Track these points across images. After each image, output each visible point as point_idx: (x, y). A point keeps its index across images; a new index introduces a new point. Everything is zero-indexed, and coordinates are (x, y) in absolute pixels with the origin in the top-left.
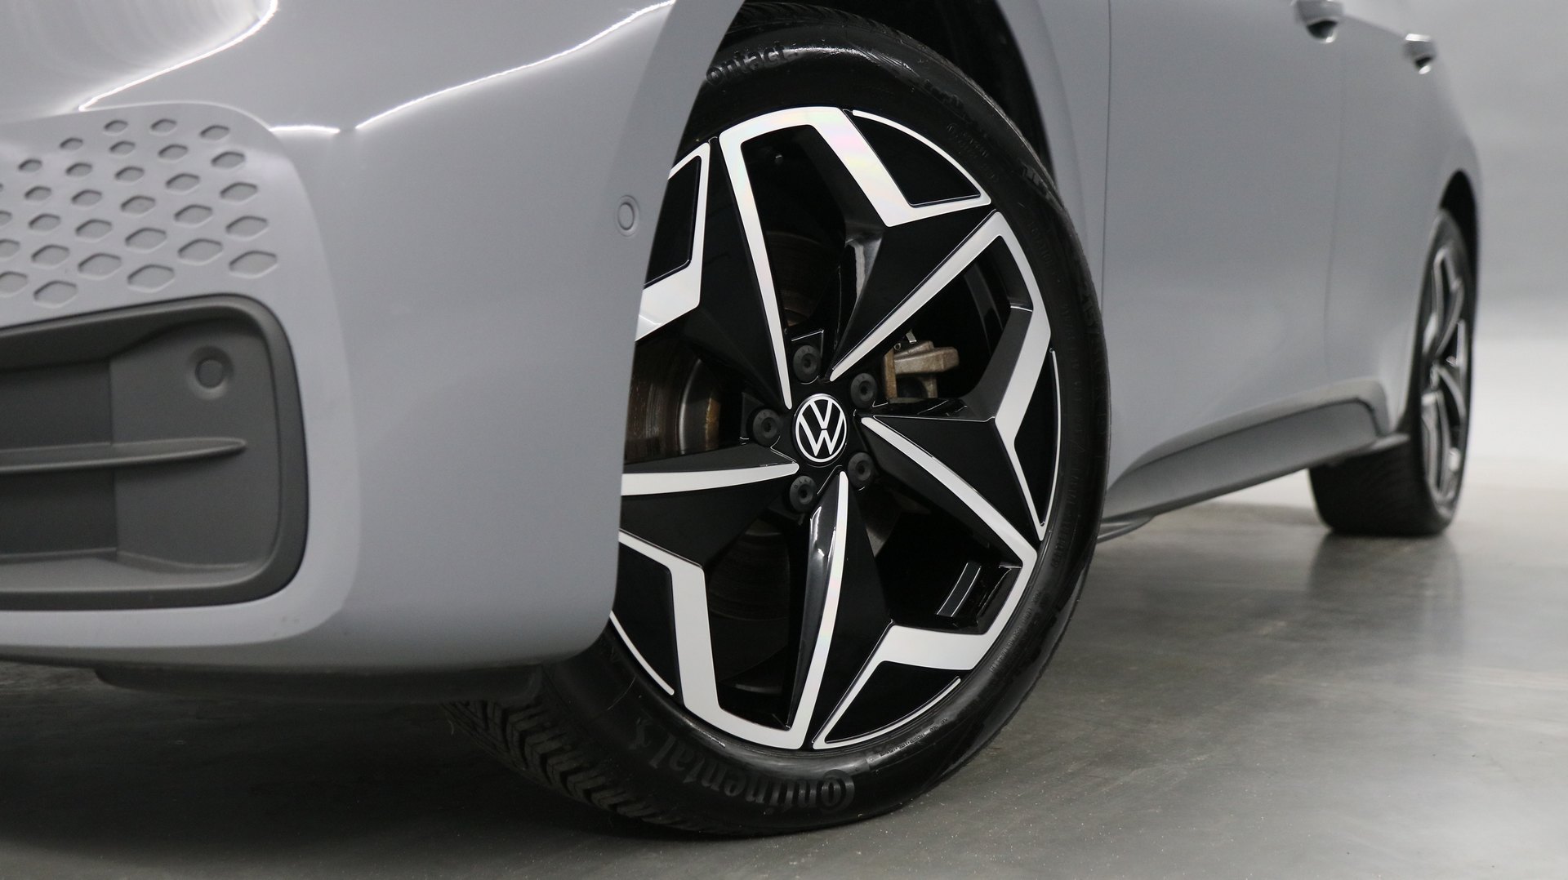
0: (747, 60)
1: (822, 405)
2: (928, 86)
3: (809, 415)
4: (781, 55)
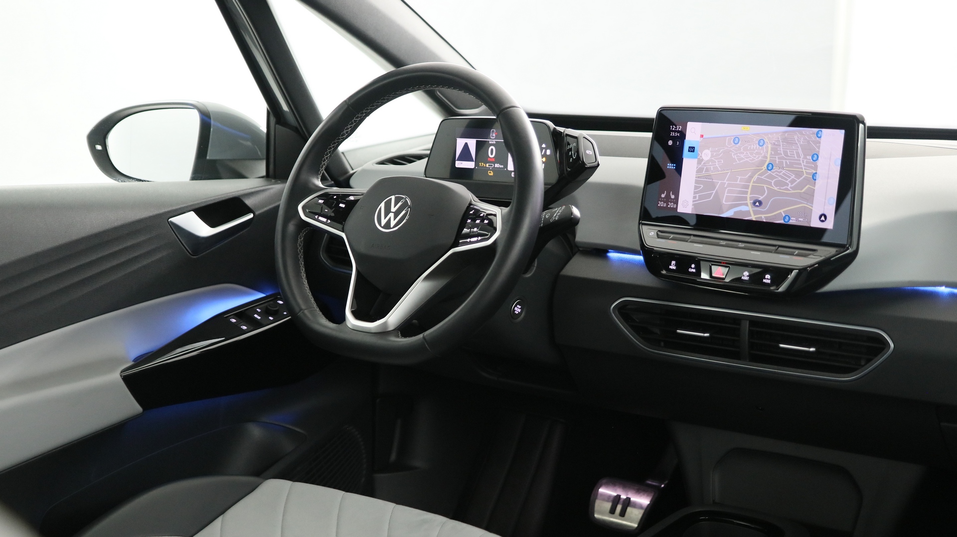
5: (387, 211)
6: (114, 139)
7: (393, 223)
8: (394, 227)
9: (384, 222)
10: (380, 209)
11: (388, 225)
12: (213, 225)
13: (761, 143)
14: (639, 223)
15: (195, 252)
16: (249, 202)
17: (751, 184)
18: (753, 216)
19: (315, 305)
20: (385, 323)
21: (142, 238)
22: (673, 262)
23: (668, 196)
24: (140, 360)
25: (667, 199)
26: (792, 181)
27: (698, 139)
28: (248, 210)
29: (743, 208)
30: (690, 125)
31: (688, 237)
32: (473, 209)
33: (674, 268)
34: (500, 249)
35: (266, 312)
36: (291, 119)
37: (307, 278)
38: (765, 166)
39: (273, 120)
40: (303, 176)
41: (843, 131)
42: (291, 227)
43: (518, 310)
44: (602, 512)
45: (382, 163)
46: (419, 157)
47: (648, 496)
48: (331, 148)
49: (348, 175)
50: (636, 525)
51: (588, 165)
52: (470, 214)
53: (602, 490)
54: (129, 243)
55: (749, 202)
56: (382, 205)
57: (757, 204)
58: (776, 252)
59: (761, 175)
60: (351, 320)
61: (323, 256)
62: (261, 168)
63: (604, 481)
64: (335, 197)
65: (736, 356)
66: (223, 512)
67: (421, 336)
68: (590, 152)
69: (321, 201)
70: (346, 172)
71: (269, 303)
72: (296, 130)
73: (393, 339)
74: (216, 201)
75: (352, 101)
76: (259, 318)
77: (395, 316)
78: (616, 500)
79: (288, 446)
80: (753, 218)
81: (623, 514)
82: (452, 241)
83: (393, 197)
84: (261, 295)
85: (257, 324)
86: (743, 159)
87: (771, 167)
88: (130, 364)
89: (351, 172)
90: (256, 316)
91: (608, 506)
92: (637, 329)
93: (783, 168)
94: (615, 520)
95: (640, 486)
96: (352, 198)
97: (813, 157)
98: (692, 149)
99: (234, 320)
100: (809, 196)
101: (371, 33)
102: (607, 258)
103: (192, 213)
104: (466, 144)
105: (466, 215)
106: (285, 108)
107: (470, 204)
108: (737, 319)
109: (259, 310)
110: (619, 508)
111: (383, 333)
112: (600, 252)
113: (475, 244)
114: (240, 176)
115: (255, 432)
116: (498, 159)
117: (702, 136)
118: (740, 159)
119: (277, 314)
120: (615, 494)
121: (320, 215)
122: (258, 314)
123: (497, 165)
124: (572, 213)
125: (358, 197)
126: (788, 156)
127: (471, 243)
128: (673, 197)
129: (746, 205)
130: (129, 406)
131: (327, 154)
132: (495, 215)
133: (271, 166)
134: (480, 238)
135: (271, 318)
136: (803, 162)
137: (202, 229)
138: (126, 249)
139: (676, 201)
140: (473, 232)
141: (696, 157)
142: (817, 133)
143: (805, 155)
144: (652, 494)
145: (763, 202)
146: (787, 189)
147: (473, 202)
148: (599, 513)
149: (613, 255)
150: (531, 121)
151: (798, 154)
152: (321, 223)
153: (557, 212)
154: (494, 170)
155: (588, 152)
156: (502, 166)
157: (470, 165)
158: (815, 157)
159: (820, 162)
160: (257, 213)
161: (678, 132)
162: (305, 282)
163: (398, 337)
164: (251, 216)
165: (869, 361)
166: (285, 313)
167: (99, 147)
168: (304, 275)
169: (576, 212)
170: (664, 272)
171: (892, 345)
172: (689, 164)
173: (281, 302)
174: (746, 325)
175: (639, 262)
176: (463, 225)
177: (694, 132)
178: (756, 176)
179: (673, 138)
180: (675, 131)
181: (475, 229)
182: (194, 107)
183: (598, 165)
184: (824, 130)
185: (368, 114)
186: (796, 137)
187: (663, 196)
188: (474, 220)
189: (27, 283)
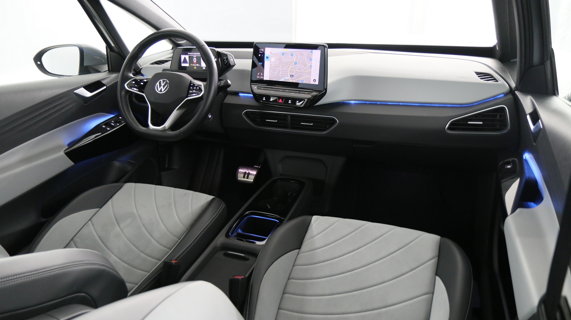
5: (160, 86)
6: (44, 59)
7: (163, 90)
8: (163, 91)
9: (159, 90)
10: (157, 85)
11: (161, 91)
12: (91, 92)
13: (292, 55)
14: (251, 84)
15: (85, 103)
16: (104, 82)
17: (289, 69)
18: (291, 80)
19: (136, 121)
20: (165, 127)
21: (64, 100)
22: (264, 98)
23: (260, 74)
24: (71, 145)
25: (260, 75)
26: (304, 68)
27: (270, 54)
28: (104, 85)
29: (287, 78)
30: (266, 49)
31: (268, 89)
32: (192, 83)
33: (265, 100)
34: (205, 98)
35: (116, 122)
36: (116, 49)
37: (132, 111)
38: (294, 63)
39: (109, 50)
40: (126, 73)
41: (320, 51)
42: (123, 93)
43: (210, 116)
44: (240, 177)
45: (152, 64)
46: (166, 61)
47: (255, 171)
48: (135, 62)
49: (140, 69)
50: (252, 181)
51: (232, 65)
52: (191, 86)
53: (240, 170)
54: (59, 102)
55: (289, 76)
56: (158, 83)
57: (292, 76)
58: (299, 93)
59: (293, 66)
60: (151, 126)
61: (134, 100)
62: (106, 67)
63: (240, 167)
64: (139, 80)
65: (286, 127)
66: (111, 197)
67: (178, 131)
68: (232, 60)
69: (134, 82)
70: (139, 68)
71: (116, 119)
72: (118, 53)
73: (168, 132)
74: (91, 83)
75: (141, 44)
76: (113, 125)
77: (168, 124)
78: (245, 173)
79: (129, 168)
80: (291, 81)
81: (247, 178)
82: (186, 95)
83: (162, 80)
84: (113, 116)
85: (113, 127)
86: (286, 61)
87: (296, 63)
88: (67, 147)
89: (141, 68)
90: (112, 124)
91: (242, 175)
92: (251, 120)
93: (300, 64)
94: (246, 180)
95: (253, 168)
96: (145, 81)
97: (310, 60)
98: (267, 58)
99: (104, 127)
100: (310, 73)
101: (144, 16)
102: (239, 96)
103: (83, 88)
104: (185, 58)
105: (190, 86)
106: (113, 45)
107: (191, 81)
108: (286, 116)
109: (113, 122)
110: (246, 176)
111: (164, 130)
112: (236, 94)
113: (195, 96)
114: (98, 72)
115: (117, 164)
116: (197, 63)
117: (271, 53)
118: (285, 61)
119: (120, 123)
120: (245, 171)
121: (134, 87)
122: (113, 123)
123: (197, 65)
124: (228, 83)
125: (148, 80)
126: (301, 59)
127: (193, 96)
128: (262, 74)
129: (288, 76)
130: (69, 163)
131: (134, 64)
132: (201, 85)
133: (110, 67)
134: (196, 94)
135: (118, 124)
136: (307, 61)
137: (88, 94)
138: (58, 105)
139: (263, 76)
140: (194, 92)
141: (269, 60)
142: (311, 51)
143: (307, 59)
144: (257, 170)
145: (294, 75)
146: (302, 71)
147: (192, 80)
148: (240, 178)
149: (241, 94)
150: (210, 49)
151: (305, 58)
152: (135, 90)
153: (222, 83)
154: (196, 66)
155: (231, 60)
156: (199, 65)
157: (187, 65)
158: (311, 60)
159: (312, 61)
160: (107, 86)
161: (262, 51)
162: (132, 113)
163: (170, 131)
164: (105, 87)
165: (330, 127)
166: (123, 122)
167: (39, 63)
168: (130, 110)
169: (229, 82)
170: (261, 101)
171: (338, 121)
172: (267, 63)
173: (121, 118)
174: (289, 117)
175: (251, 97)
176: (189, 89)
177: (268, 51)
178: (291, 67)
179: (261, 54)
180: (261, 51)
181: (194, 91)
182: (76, 46)
183: (235, 64)
184: (313, 50)
185: (147, 48)
186: (304, 53)
187: (258, 74)
188: (193, 87)
189: (20, 122)
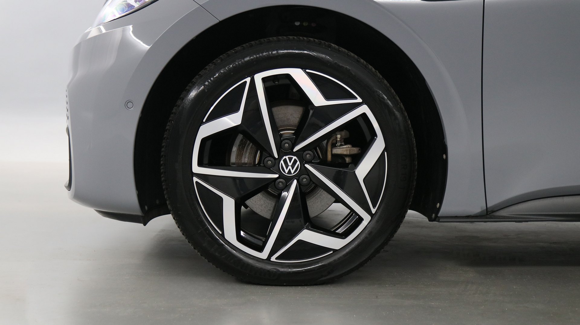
0: (264, 54)
1: (290, 159)
2: (336, 63)
3: (285, 161)
4: (277, 52)
